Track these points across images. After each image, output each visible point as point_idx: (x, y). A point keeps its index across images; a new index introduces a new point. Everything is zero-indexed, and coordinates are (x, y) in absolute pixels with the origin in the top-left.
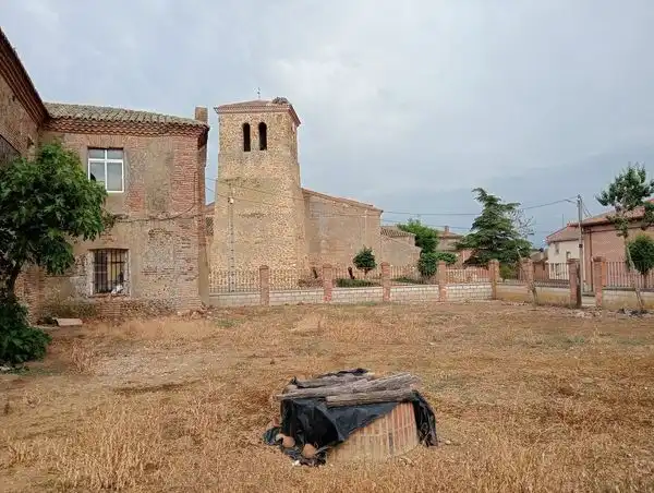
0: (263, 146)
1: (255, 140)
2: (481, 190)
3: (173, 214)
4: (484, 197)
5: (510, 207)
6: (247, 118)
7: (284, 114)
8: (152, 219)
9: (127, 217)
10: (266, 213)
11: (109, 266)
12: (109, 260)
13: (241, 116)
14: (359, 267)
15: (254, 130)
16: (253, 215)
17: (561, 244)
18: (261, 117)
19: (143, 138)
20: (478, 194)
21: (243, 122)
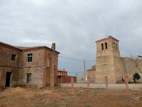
0: (106, 48)
1: (104, 47)
6: (102, 42)
7: (111, 40)
8: (36, 67)
9: (31, 67)
10: (107, 64)
12: (29, 76)
13: (101, 42)
15: (104, 45)
16: (104, 65)
18: (105, 41)
19: (35, 51)
21: (102, 43)
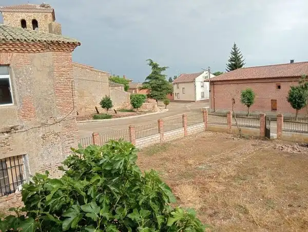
2: (150, 60)
3: (59, 118)
4: (151, 63)
5: (164, 69)
6: (23, 16)
8: (43, 124)
9: (22, 127)
11: (9, 171)
12: (9, 166)
13: (20, 14)
14: (103, 107)
15: (29, 24)
17: (179, 84)
18: (33, 16)
19: (26, 54)
20: (149, 62)
21: (21, 18)
